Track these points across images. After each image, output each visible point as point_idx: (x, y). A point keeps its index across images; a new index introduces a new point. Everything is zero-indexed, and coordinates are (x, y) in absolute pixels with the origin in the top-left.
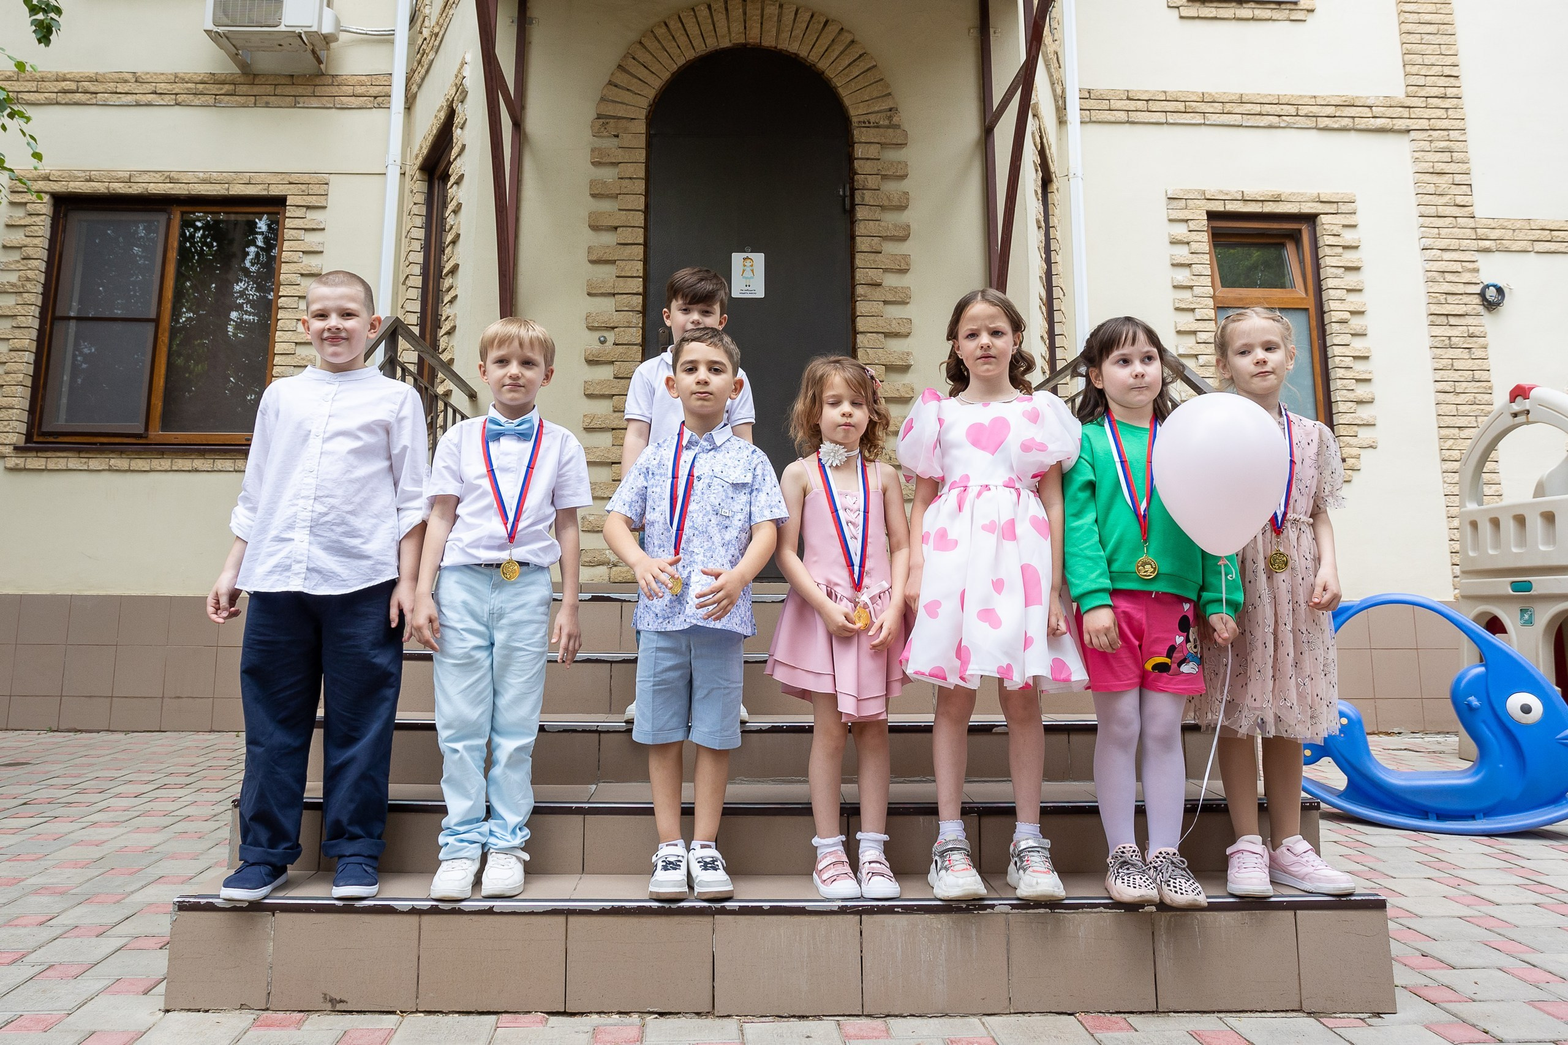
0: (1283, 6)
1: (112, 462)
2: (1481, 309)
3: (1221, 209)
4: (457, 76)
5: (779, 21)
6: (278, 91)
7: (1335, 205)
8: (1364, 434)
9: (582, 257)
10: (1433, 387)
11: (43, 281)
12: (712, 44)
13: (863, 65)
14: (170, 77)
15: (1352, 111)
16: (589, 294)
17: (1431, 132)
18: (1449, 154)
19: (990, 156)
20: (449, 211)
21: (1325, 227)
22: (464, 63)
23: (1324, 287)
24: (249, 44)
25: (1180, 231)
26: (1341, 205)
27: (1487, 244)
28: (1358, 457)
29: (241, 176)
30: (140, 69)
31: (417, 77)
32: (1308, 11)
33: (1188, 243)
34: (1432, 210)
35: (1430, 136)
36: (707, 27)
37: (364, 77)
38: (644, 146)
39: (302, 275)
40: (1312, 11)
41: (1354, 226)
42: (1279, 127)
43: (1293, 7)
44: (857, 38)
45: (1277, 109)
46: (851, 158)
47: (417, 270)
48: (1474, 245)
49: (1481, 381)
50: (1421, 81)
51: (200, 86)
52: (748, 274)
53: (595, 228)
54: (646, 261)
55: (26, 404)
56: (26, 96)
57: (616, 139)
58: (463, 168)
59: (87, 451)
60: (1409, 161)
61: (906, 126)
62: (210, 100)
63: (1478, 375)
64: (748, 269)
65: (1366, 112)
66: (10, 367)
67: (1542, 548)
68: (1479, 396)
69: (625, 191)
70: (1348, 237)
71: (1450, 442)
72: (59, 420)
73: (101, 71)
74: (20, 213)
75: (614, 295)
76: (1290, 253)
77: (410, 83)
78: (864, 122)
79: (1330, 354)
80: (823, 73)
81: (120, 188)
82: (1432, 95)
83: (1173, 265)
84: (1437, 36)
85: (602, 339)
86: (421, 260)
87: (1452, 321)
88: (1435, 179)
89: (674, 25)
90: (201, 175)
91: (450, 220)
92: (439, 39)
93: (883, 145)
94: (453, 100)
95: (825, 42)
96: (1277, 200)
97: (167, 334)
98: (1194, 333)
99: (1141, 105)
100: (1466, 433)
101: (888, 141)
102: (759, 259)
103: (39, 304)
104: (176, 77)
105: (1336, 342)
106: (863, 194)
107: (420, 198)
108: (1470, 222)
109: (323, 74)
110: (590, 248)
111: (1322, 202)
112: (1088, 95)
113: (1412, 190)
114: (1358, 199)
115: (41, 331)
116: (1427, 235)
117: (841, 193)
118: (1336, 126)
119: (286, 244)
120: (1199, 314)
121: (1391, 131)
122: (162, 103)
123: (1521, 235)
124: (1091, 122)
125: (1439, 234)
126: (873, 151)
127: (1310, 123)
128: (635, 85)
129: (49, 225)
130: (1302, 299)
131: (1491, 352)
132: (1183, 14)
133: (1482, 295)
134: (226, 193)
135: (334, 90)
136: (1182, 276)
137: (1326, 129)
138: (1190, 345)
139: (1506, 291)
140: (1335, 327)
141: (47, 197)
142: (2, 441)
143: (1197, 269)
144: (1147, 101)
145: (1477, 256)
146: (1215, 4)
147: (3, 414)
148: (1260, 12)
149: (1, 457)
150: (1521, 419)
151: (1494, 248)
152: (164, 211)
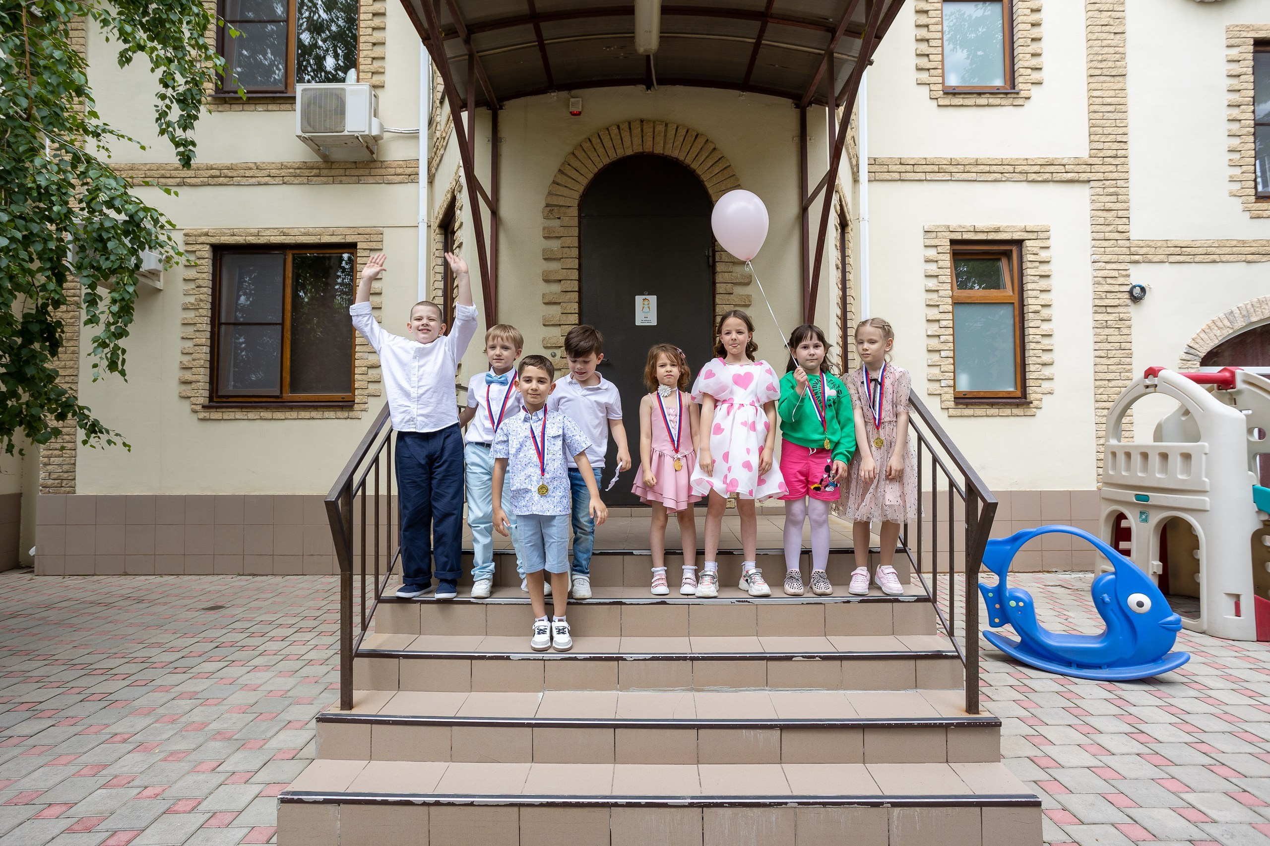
0: (1009, 96)
1: (262, 414)
2: (1129, 302)
3: (960, 238)
4: (456, 174)
5: (665, 136)
6: (347, 173)
7: (1036, 234)
8: (1046, 385)
9: (539, 300)
10: (1093, 354)
11: (210, 301)
12: (621, 153)
13: (721, 166)
14: (278, 165)
15: (1052, 169)
16: (544, 325)
17: (1104, 182)
18: (1116, 197)
21: (1029, 248)
23: (1025, 289)
24: (327, 144)
25: (932, 253)
26: (1042, 234)
27: (1137, 258)
28: (1041, 400)
29: (327, 230)
30: (258, 160)
31: (435, 163)
32: (1026, 98)
34: (1101, 236)
35: (1104, 186)
36: (617, 141)
37: (402, 162)
38: (577, 225)
40: (1029, 98)
41: (1048, 248)
42: (1002, 181)
43: (1016, 96)
44: (718, 146)
45: (1000, 169)
47: (440, 293)
48: (1127, 258)
49: (1125, 349)
50: (1101, 146)
51: (298, 171)
52: (646, 309)
53: (547, 281)
54: (580, 303)
56: (189, 180)
57: (558, 220)
58: (462, 238)
59: (246, 407)
60: (1089, 202)
62: (305, 180)
63: (1123, 345)
64: (646, 306)
65: (1062, 169)
66: (196, 356)
67: (1158, 475)
68: (1123, 360)
69: (565, 256)
70: (1044, 255)
71: (1102, 390)
72: (229, 387)
73: (234, 162)
74: (192, 257)
75: (560, 325)
76: (1003, 264)
77: (430, 167)
79: (1026, 333)
80: (695, 171)
81: (252, 240)
82: (1107, 155)
83: (926, 276)
84: (1114, 114)
85: (553, 354)
86: (442, 287)
87: (1109, 310)
88: (1105, 214)
89: (595, 140)
90: (303, 230)
92: (446, 142)
94: (454, 189)
95: (695, 150)
96: (997, 231)
97: (289, 333)
98: (938, 321)
99: (909, 168)
100: (1113, 383)
102: (653, 299)
103: (210, 315)
104: (282, 165)
105: (1031, 325)
106: (721, 253)
107: (440, 246)
108: (1127, 243)
109: (375, 161)
110: (543, 294)
111: (1027, 231)
112: (873, 162)
113: (1088, 222)
114: (1052, 229)
115: (212, 332)
116: (1096, 252)
117: (707, 252)
118: (1040, 179)
120: (942, 309)
121: (1078, 181)
122: (274, 183)
123: (1160, 251)
124: (876, 180)
125: (1105, 252)
127: (1023, 177)
128: (570, 183)
129: (211, 265)
130: (1011, 296)
131: (1133, 330)
132: (940, 104)
133: (1131, 292)
135: (383, 171)
136: (932, 284)
137: (1033, 181)
138: (935, 329)
139: (1147, 290)
140: (1031, 315)
141: (208, 247)
142: (194, 402)
143: (942, 278)
144: (913, 165)
145: (1129, 266)
146: (962, 96)
147: (194, 386)
148: (992, 101)
149: (195, 412)
150: (1151, 390)
151: (1141, 260)
152: (282, 253)
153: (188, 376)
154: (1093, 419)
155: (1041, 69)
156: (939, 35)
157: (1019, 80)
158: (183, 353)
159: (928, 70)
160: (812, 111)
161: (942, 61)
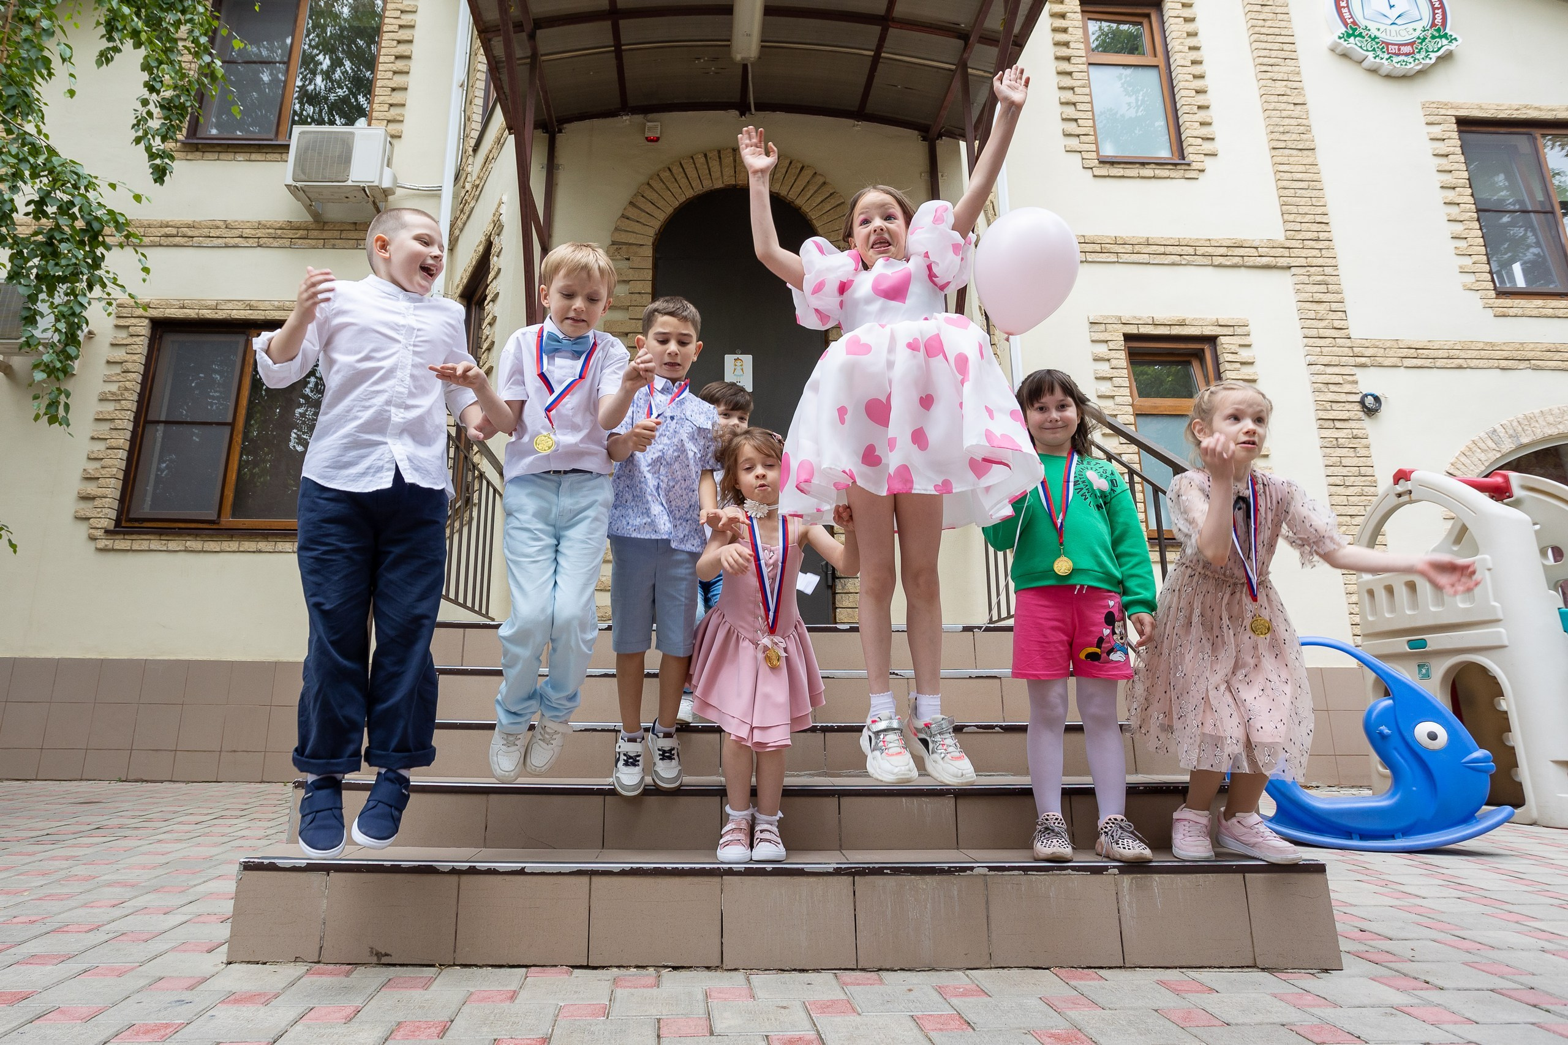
0: (1179, 167)
1: (188, 543)
2: (1361, 415)
3: (1136, 331)
4: (494, 214)
6: (343, 235)
7: (1232, 328)
10: (1325, 481)
11: (139, 391)
12: (708, 185)
13: (833, 202)
14: (254, 224)
15: (1242, 252)
17: (1308, 268)
18: (1325, 286)
20: (485, 325)
21: (1224, 346)
22: (501, 203)
24: (321, 197)
25: (1102, 350)
26: (1237, 328)
27: (1363, 360)
30: (229, 218)
31: (459, 223)
32: (1200, 171)
33: (1109, 360)
34: (1314, 333)
35: (1308, 271)
36: (704, 171)
38: (651, 267)
40: (1203, 171)
41: (1249, 346)
42: (1181, 265)
43: (1187, 168)
44: (827, 180)
45: (1178, 250)
48: (1352, 361)
49: (1365, 474)
50: (1298, 227)
51: (279, 232)
52: (739, 369)
55: (118, 495)
57: (627, 262)
58: (499, 287)
59: (167, 535)
60: (1292, 292)
62: (287, 242)
63: (1363, 470)
64: (739, 367)
65: (1253, 252)
66: (106, 462)
67: (1433, 608)
68: (1366, 489)
70: (1244, 355)
72: (145, 507)
73: (198, 219)
74: (122, 335)
76: (1196, 369)
77: (453, 228)
80: (800, 208)
81: (208, 314)
82: (1308, 238)
83: (1096, 379)
84: (1309, 191)
87: (1338, 424)
88: (1314, 306)
89: (676, 170)
90: (276, 303)
91: (487, 331)
92: (479, 189)
94: (491, 234)
96: (1182, 324)
97: (240, 436)
100: (1357, 520)
103: (134, 410)
104: (259, 224)
108: (1348, 342)
111: (1220, 326)
113: (1296, 316)
114: (1251, 323)
115: (134, 433)
116: (1311, 353)
118: (1228, 264)
121: (1275, 267)
122: (247, 245)
123: (1391, 353)
125: (1322, 352)
127: (1207, 261)
128: (644, 217)
129: (147, 344)
131: (1373, 451)
132: (1096, 174)
133: (1362, 402)
136: (1105, 388)
137: (1220, 266)
138: (1114, 445)
139: (1382, 399)
141: (147, 321)
142: (95, 525)
143: (1117, 381)
145: (1355, 370)
146: (1122, 166)
147: (97, 502)
148: (1159, 172)
149: (93, 539)
150: (1405, 498)
151: (1369, 364)
152: (244, 333)
153: (91, 489)
155: (1213, 139)
156: (1087, 99)
157: (1188, 150)
158: (89, 459)
159: (1078, 136)
160: (943, 144)
161: (1094, 127)
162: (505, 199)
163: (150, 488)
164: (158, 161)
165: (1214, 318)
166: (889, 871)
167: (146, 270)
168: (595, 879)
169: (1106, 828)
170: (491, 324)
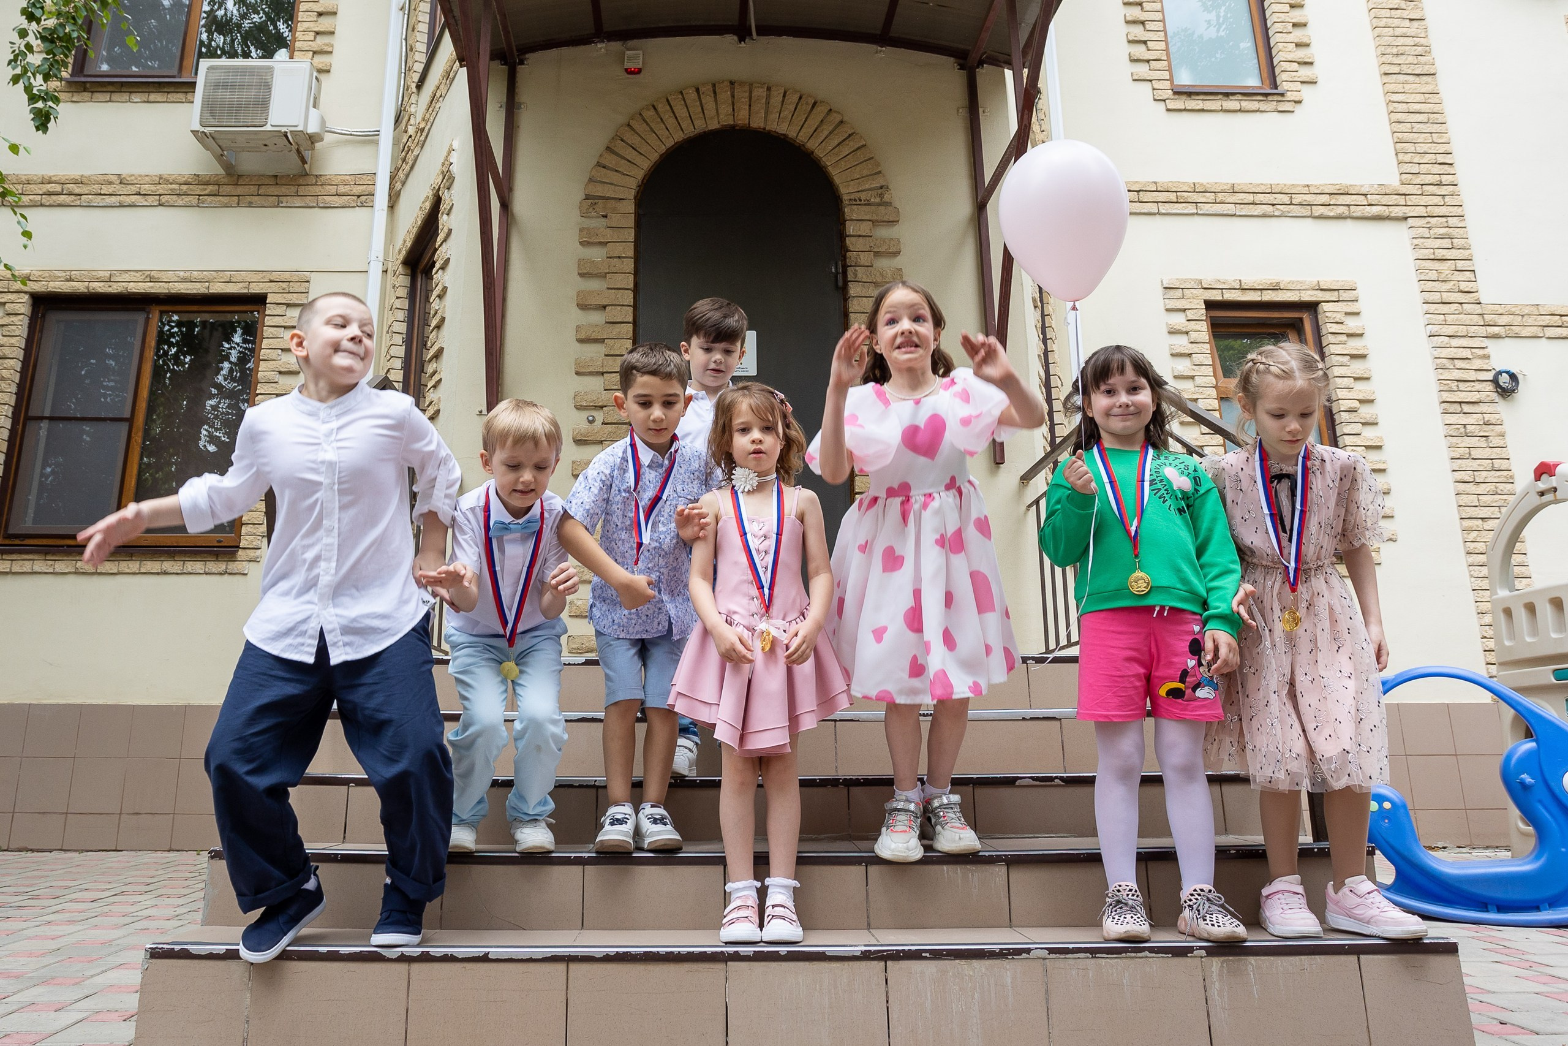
0: (1270, 98)
2: (1494, 396)
3: (1219, 298)
4: (443, 164)
5: (768, 103)
6: (261, 191)
7: (1336, 293)
9: (570, 335)
10: (1451, 476)
11: (17, 381)
12: (700, 126)
13: (852, 145)
14: (154, 178)
15: (1347, 200)
16: (578, 374)
17: (1429, 219)
18: (1449, 241)
19: (983, 231)
20: (433, 297)
21: (1327, 314)
22: (451, 150)
24: (232, 145)
25: (1179, 320)
26: (1343, 293)
27: (1496, 330)
29: (221, 274)
30: (125, 172)
31: (401, 175)
32: (1296, 102)
33: (1187, 333)
34: (1436, 297)
35: (1428, 223)
36: (695, 109)
37: (348, 177)
38: (633, 225)
39: (280, 373)
40: (1299, 102)
41: (1358, 314)
42: (1274, 216)
43: (1280, 98)
44: (845, 119)
45: (1270, 198)
46: (842, 236)
47: (398, 364)
48: (1482, 331)
49: (1500, 468)
50: (1415, 169)
51: (184, 187)
53: (583, 307)
57: (603, 220)
58: (449, 252)
59: (54, 554)
60: (1409, 248)
61: (897, 203)
62: (194, 200)
63: (1498, 464)
65: (1361, 200)
68: (1501, 486)
69: (614, 270)
70: (1352, 325)
71: (1473, 534)
72: (26, 523)
73: (87, 173)
75: (602, 371)
77: (394, 182)
78: (855, 200)
80: (813, 153)
81: (100, 287)
82: (1427, 182)
83: (1172, 355)
84: (1428, 125)
85: (591, 418)
86: (403, 355)
87: (1466, 409)
88: (1437, 265)
89: (662, 107)
90: (182, 274)
91: (435, 304)
92: (424, 134)
93: (875, 223)
94: (439, 188)
95: (813, 122)
96: (1276, 289)
97: (140, 434)
100: (1489, 524)
101: (879, 218)
103: (13, 403)
104: (161, 178)
105: (1346, 431)
106: (856, 270)
107: (403, 292)
108: (1477, 309)
109: (307, 175)
110: (577, 326)
111: (1322, 290)
113: (1414, 277)
114: (1359, 286)
115: (13, 431)
116: (1433, 321)
117: (833, 270)
118: (1332, 214)
119: (265, 341)
120: (1202, 404)
121: (1388, 218)
122: (146, 203)
123: (1530, 321)
125: (1445, 321)
126: (865, 228)
127: (1305, 211)
128: (624, 166)
129: (27, 325)
131: (1510, 440)
132: (1169, 107)
133: (1495, 381)
134: (206, 292)
135: (317, 190)
136: (1183, 366)
137: (1321, 217)
138: (1194, 436)
139: (1520, 377)
140: (1345, 416)
141: (27, 297)
143: (1197, 358)
144: (1138, 191)
145: (1486, 342)
146: (1201, 97)
148: (1247, 104)
150: (1549, 497)
151: (1503, 334)
152: (143, 310)
154: (1467, 583)
155: (1311, 63)
156: (1159, 16)
157: (1281, 77)
159: (1148, 61)
160: (984, 74)
161: (1167, 50)
162: (456, 145)
163: (32, 498)
164: (40, 105)
165: (1314, 280)
166: (928, 955)
167: (27, 234)
168: (573, 966)
169: (1190, 900)
170: (440, 297)
